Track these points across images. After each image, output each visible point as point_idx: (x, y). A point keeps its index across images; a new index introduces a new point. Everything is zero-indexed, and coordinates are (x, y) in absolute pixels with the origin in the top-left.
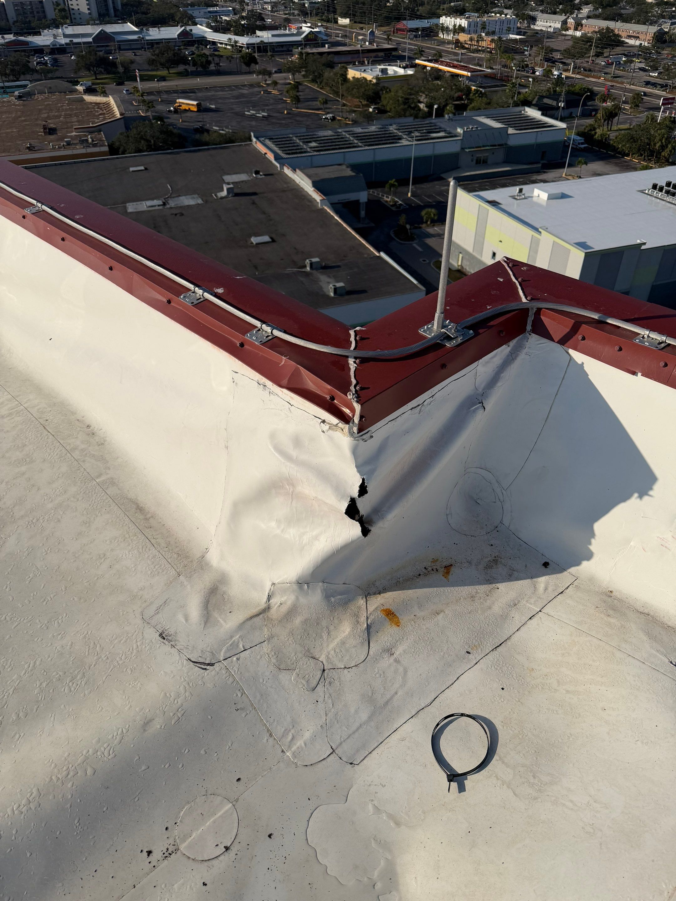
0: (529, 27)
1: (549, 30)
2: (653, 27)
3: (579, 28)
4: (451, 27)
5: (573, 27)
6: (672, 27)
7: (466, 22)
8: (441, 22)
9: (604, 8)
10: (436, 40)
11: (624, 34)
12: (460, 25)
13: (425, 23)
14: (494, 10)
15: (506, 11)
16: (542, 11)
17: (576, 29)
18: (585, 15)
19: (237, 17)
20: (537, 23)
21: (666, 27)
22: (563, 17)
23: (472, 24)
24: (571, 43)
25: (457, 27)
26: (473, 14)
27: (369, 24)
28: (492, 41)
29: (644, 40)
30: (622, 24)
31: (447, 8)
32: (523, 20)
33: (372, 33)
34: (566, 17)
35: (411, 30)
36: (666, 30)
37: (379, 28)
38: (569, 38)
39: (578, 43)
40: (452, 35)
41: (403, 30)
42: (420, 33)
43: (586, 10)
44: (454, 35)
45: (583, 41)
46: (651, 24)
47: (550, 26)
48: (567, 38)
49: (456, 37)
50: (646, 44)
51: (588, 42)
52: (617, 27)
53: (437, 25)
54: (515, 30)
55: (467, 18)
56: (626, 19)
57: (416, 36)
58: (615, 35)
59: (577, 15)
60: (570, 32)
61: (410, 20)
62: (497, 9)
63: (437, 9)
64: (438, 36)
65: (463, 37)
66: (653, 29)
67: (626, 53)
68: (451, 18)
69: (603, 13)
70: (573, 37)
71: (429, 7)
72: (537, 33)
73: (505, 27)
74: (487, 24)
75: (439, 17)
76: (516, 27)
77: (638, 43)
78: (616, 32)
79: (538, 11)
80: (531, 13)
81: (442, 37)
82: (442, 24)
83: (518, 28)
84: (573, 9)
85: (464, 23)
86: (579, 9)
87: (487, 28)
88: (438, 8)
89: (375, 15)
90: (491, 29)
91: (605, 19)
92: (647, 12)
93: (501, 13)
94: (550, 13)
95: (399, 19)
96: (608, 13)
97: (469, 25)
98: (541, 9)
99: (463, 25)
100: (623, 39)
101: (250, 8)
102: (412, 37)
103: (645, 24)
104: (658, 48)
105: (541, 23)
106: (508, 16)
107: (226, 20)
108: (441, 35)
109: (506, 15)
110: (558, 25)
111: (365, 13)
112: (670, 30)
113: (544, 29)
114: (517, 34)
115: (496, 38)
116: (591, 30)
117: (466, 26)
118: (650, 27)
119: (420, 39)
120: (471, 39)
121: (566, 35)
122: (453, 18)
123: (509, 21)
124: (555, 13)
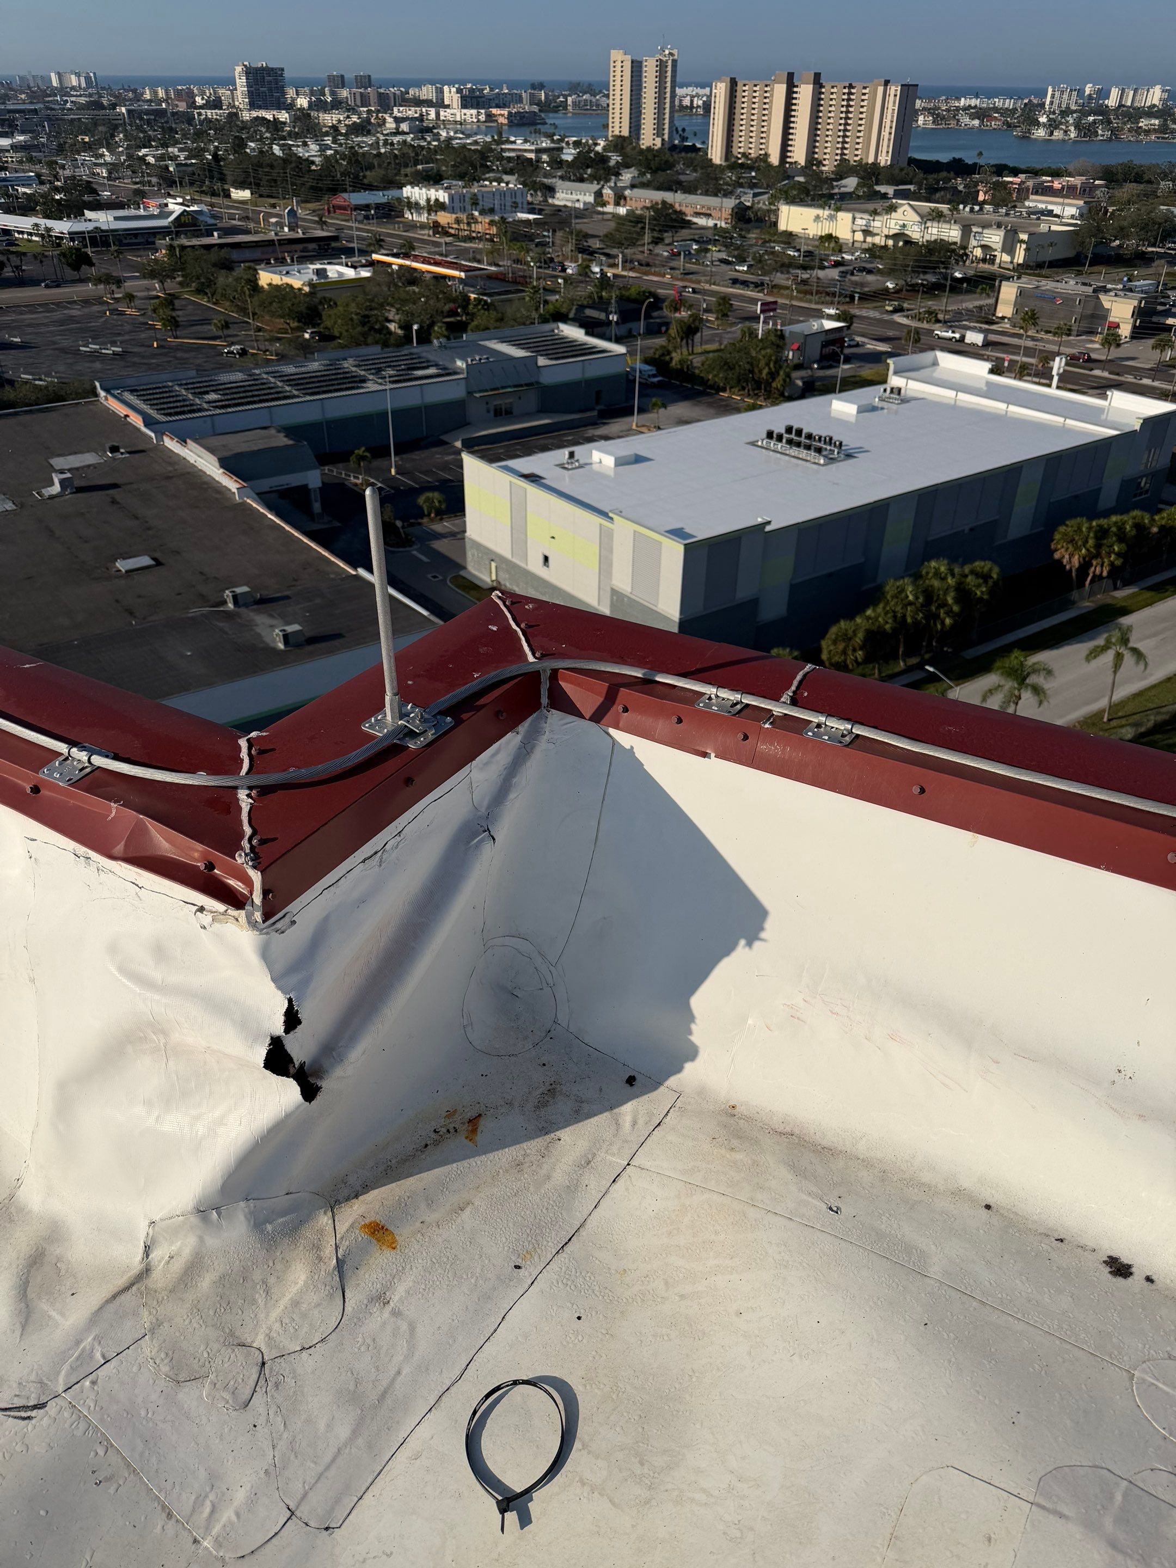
0: (547, 201)
1: (577, 205)
2: (729, 200)
3: (622, 202)
4: (423, 202)
5: (612, 201)
6: (756, 199)
7: (446, 195)
8: (405, 195)
9: (654, 172)
10: (399, 223)
11: (688, 211)
12: (437, 200)
13: (379, 197)
14: (487, 176)
15: (506, 178)
16: (562, 178)
17: (617, 204)
18: (628, 184)
19: (45, 188)
20: (558, 195)
21: (748, 200)
22: (595, 187)
23: (456, 198)
24: (612, 225)
25: (432, 203)
26: (454, 182)
27: (284, 198)
28: (492, 223)
29: (720, 219)
30: (684, 196)
31: (412, 173)
32: (536, 191)
33: (292, 213)
34: (599, 186)
35: (358, 208)
36: (748, 204)
37: (303, 205)
38: (610, 216)
39: (623, 224)
40: (426, 215)
41: (340, 208)
42: (373, 212)
43: (627, 176)
44: (429, 214)
45: (631, 221)
46: (725, 195)
47: (578, 200)
48: (606, 217)
49: (433, 217)
50: (723, 225)
51: (638, 222)
52: (677, 199)
53: (399, 200)
54: (525, 206)
55: (446, 188)
56: (689, 189)
57: (367, 217)
58: (675, 212)
59: (615, 183)
60: (610, 209)
61: (354, 191)
62: (491, 175)
63: (396, 175)
64: (403, 216)
65: (444, 218)
66: (730, 203)
67: (696, 237)
68: (421, 189)
69: (654, 180)
70: (615, 216)
71: (383, 172)
72: (560, 211)
73: (509, 203)
74: (480, 198)
75: (401, 186)
76: (525, 202)
77: (711, 223)
78: (677, 207)
79: (555, 177)
80: (545, 180)
81: (410, 217)
82: (408, 198)
83: (529, 203)
84: (608, 174)
85: (443, 196)
86: (618, 174)
87: (481, 203)
88: (398, 173)
89: (293, 184)
90: (488, 206)
91: (659, 188)
92: (717, 179)
93: (499, 181)
94: (574, 181)
95: (335, 189)
96: (661, 180)
97: (452, 198)
98: (559, 174)
99: (441, 200)
100: (689, 218)
101: (68, 173)
102: (360, 218)
103: (716, 195)
104: (741, 230)
105: (564, 195)
106: (511, 186)
107: (25, 193)
108: (408, 215)
109: (507, 183)
110: (590, 199)
111: (275, 181)
112: (753, 204)
113: (569, 204)
114: (529, 213)
115: (497, 218)
116: (639, 205)
117: (447, 200)
118: (724, 200)
119: (375, 221)
120: (458, 221)
121: (603, 213)
122: (424, 190)
123: (513, 193)
124: (581, 180)
